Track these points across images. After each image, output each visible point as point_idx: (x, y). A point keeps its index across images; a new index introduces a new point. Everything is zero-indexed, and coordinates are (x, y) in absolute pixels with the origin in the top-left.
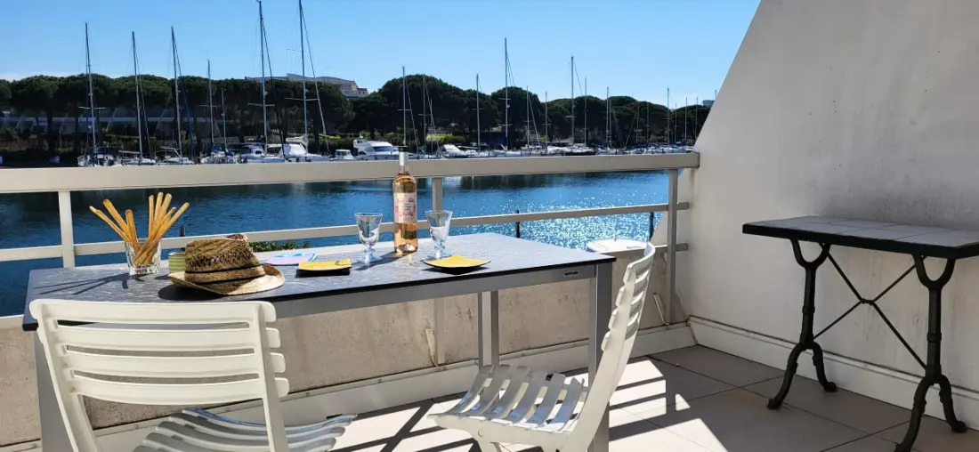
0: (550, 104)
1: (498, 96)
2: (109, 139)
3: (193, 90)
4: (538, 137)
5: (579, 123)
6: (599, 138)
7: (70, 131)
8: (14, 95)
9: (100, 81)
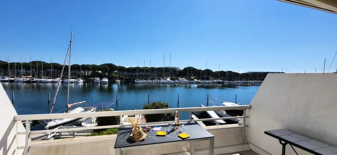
0: (214, 72)
1: (205, 71)
2: (140, 77)
3: (153, 69)
4: (212, 78)
5: (221, 76)
6: (225, 79)
7: (134, 75)
8: (127, 70)
9: (139, 68)
